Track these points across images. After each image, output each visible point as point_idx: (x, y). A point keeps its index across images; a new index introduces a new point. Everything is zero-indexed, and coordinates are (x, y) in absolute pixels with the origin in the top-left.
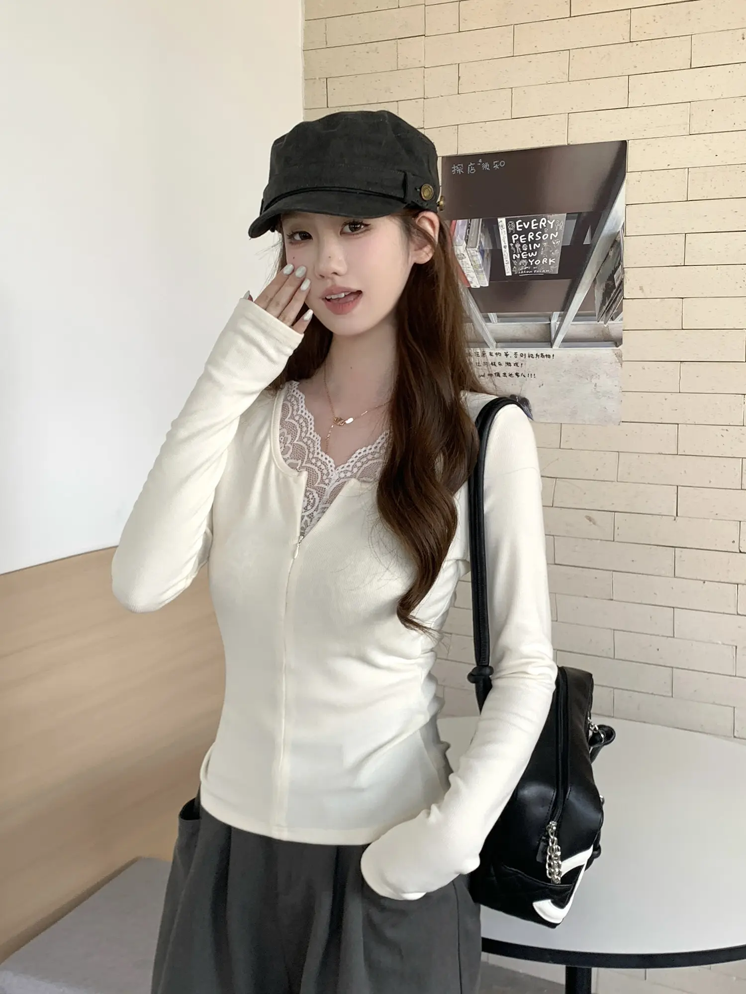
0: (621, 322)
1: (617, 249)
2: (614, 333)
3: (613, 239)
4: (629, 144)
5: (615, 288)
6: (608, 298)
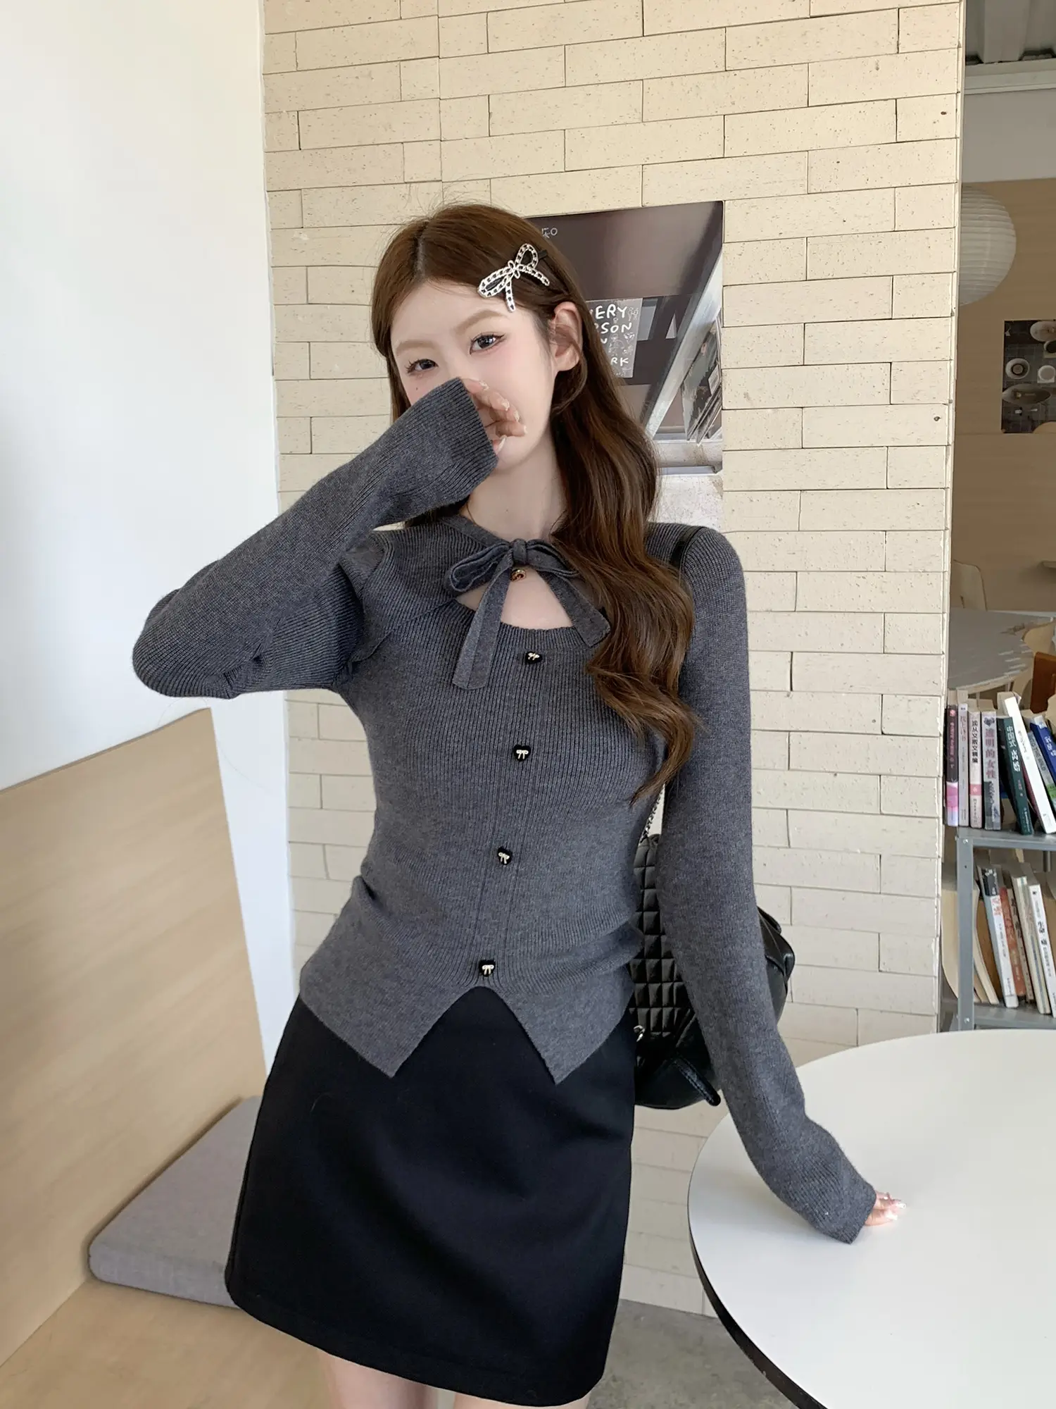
0: (721, 440)
1: (711, 345)
2: (711, 455)
3: (707, 331)
4: (726, 205)
5: (710, 395)
6: (702, 409)
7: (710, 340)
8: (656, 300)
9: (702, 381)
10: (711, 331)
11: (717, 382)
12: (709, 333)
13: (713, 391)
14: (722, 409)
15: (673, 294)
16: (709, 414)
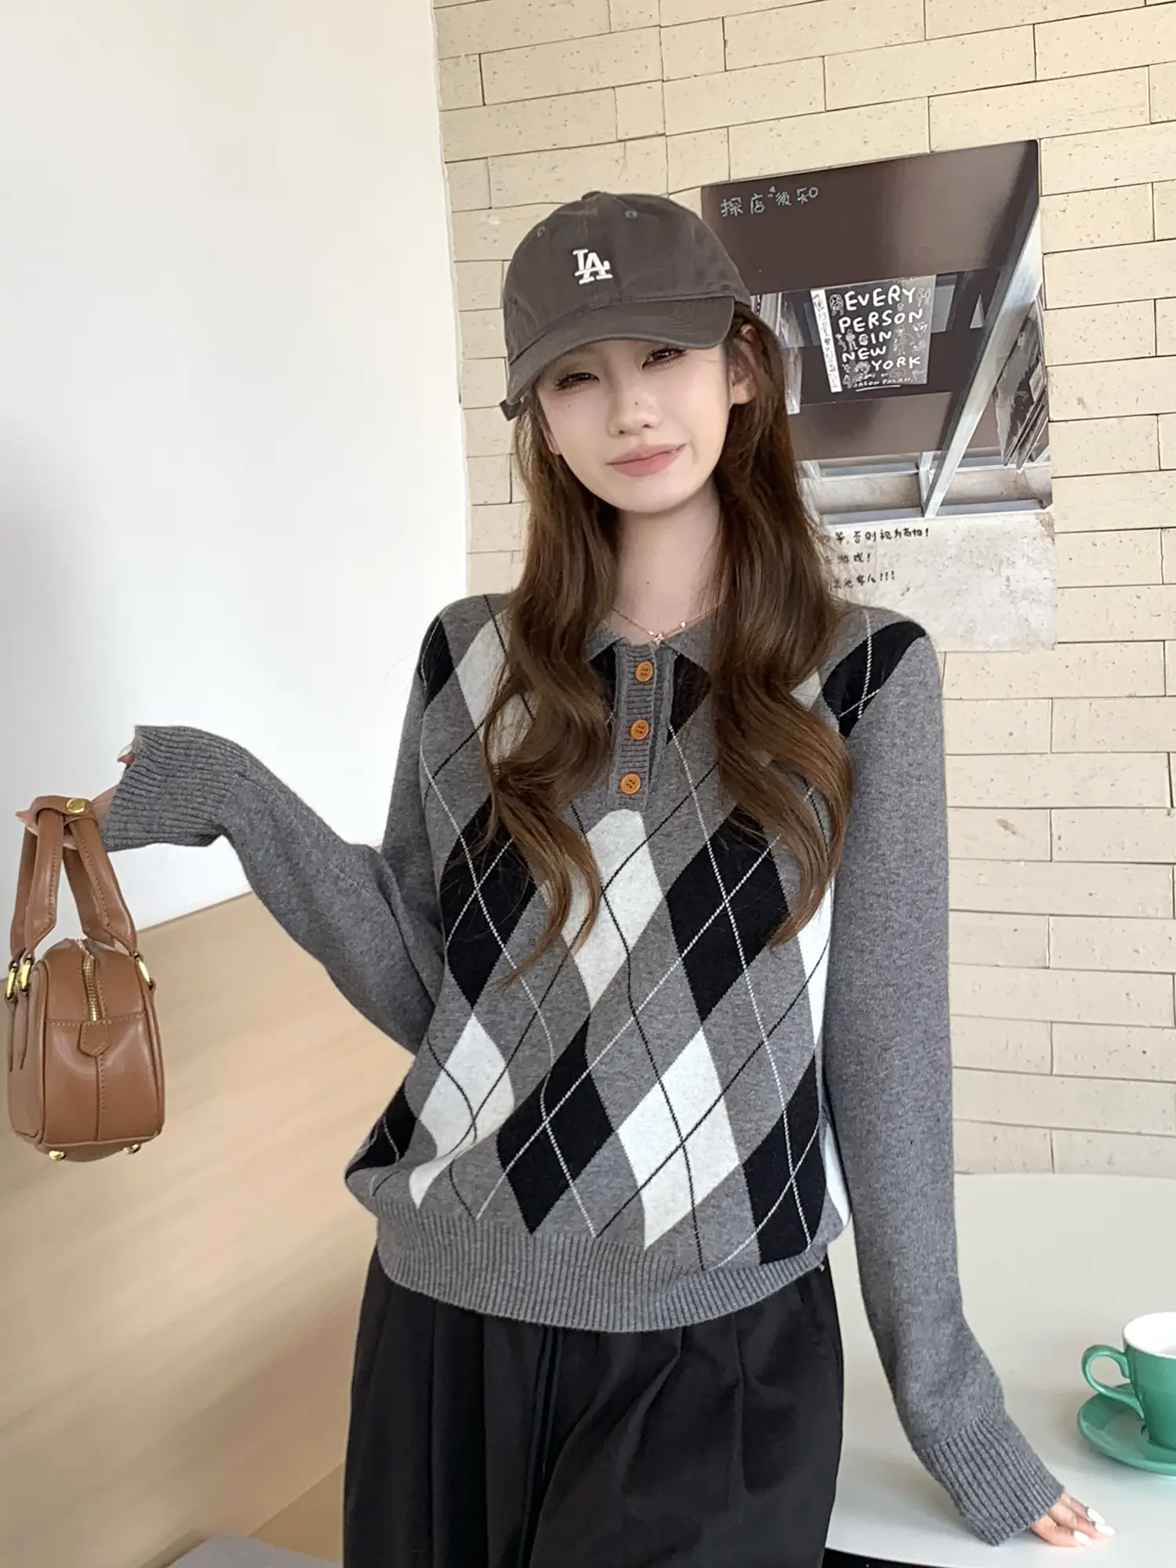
0: (1047, 463)
1: (1031, 333)
2: (1036, 483)
4: (1043, 146)
5: (1033, 403)
6: (1022, 423)
7: (1029, 326)
8: (955, 277)
9: (1020, 384)
10: (1030, 315)
11: (1040, 385)
12: (1027, 320)
13: (1035, 398)
14: (1049, 421)
15: (978, 268)
16: (1032, 429)
